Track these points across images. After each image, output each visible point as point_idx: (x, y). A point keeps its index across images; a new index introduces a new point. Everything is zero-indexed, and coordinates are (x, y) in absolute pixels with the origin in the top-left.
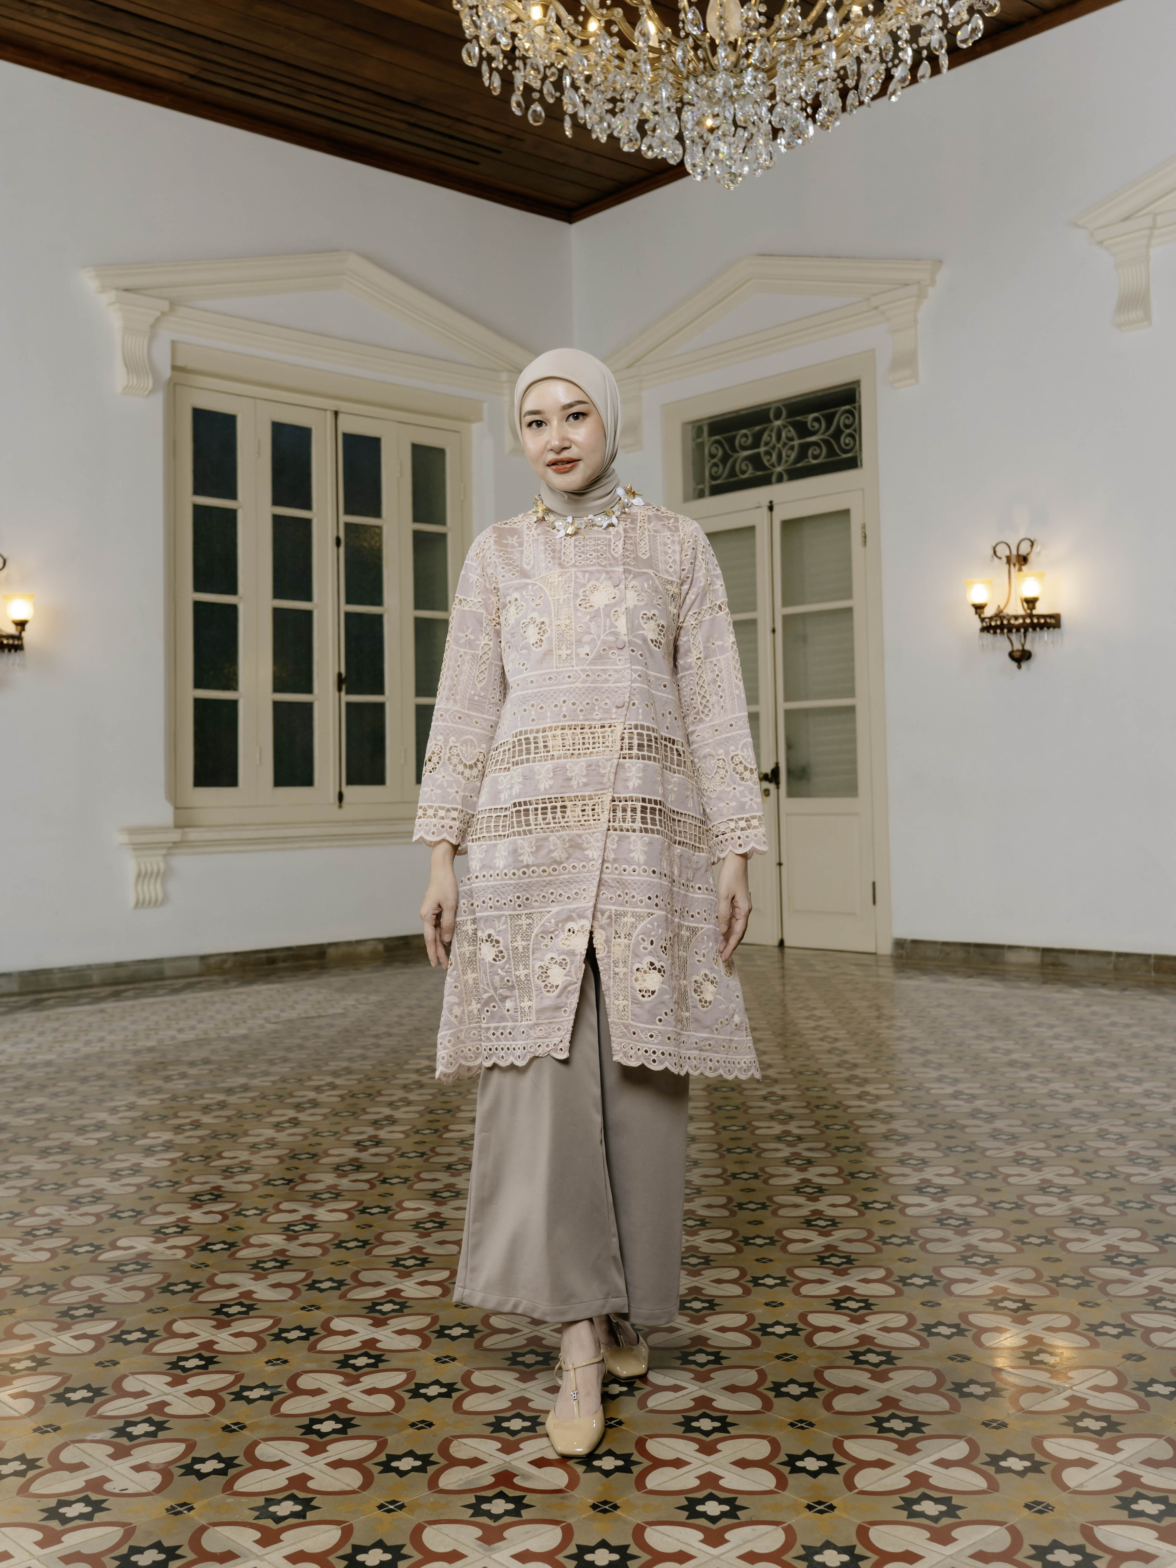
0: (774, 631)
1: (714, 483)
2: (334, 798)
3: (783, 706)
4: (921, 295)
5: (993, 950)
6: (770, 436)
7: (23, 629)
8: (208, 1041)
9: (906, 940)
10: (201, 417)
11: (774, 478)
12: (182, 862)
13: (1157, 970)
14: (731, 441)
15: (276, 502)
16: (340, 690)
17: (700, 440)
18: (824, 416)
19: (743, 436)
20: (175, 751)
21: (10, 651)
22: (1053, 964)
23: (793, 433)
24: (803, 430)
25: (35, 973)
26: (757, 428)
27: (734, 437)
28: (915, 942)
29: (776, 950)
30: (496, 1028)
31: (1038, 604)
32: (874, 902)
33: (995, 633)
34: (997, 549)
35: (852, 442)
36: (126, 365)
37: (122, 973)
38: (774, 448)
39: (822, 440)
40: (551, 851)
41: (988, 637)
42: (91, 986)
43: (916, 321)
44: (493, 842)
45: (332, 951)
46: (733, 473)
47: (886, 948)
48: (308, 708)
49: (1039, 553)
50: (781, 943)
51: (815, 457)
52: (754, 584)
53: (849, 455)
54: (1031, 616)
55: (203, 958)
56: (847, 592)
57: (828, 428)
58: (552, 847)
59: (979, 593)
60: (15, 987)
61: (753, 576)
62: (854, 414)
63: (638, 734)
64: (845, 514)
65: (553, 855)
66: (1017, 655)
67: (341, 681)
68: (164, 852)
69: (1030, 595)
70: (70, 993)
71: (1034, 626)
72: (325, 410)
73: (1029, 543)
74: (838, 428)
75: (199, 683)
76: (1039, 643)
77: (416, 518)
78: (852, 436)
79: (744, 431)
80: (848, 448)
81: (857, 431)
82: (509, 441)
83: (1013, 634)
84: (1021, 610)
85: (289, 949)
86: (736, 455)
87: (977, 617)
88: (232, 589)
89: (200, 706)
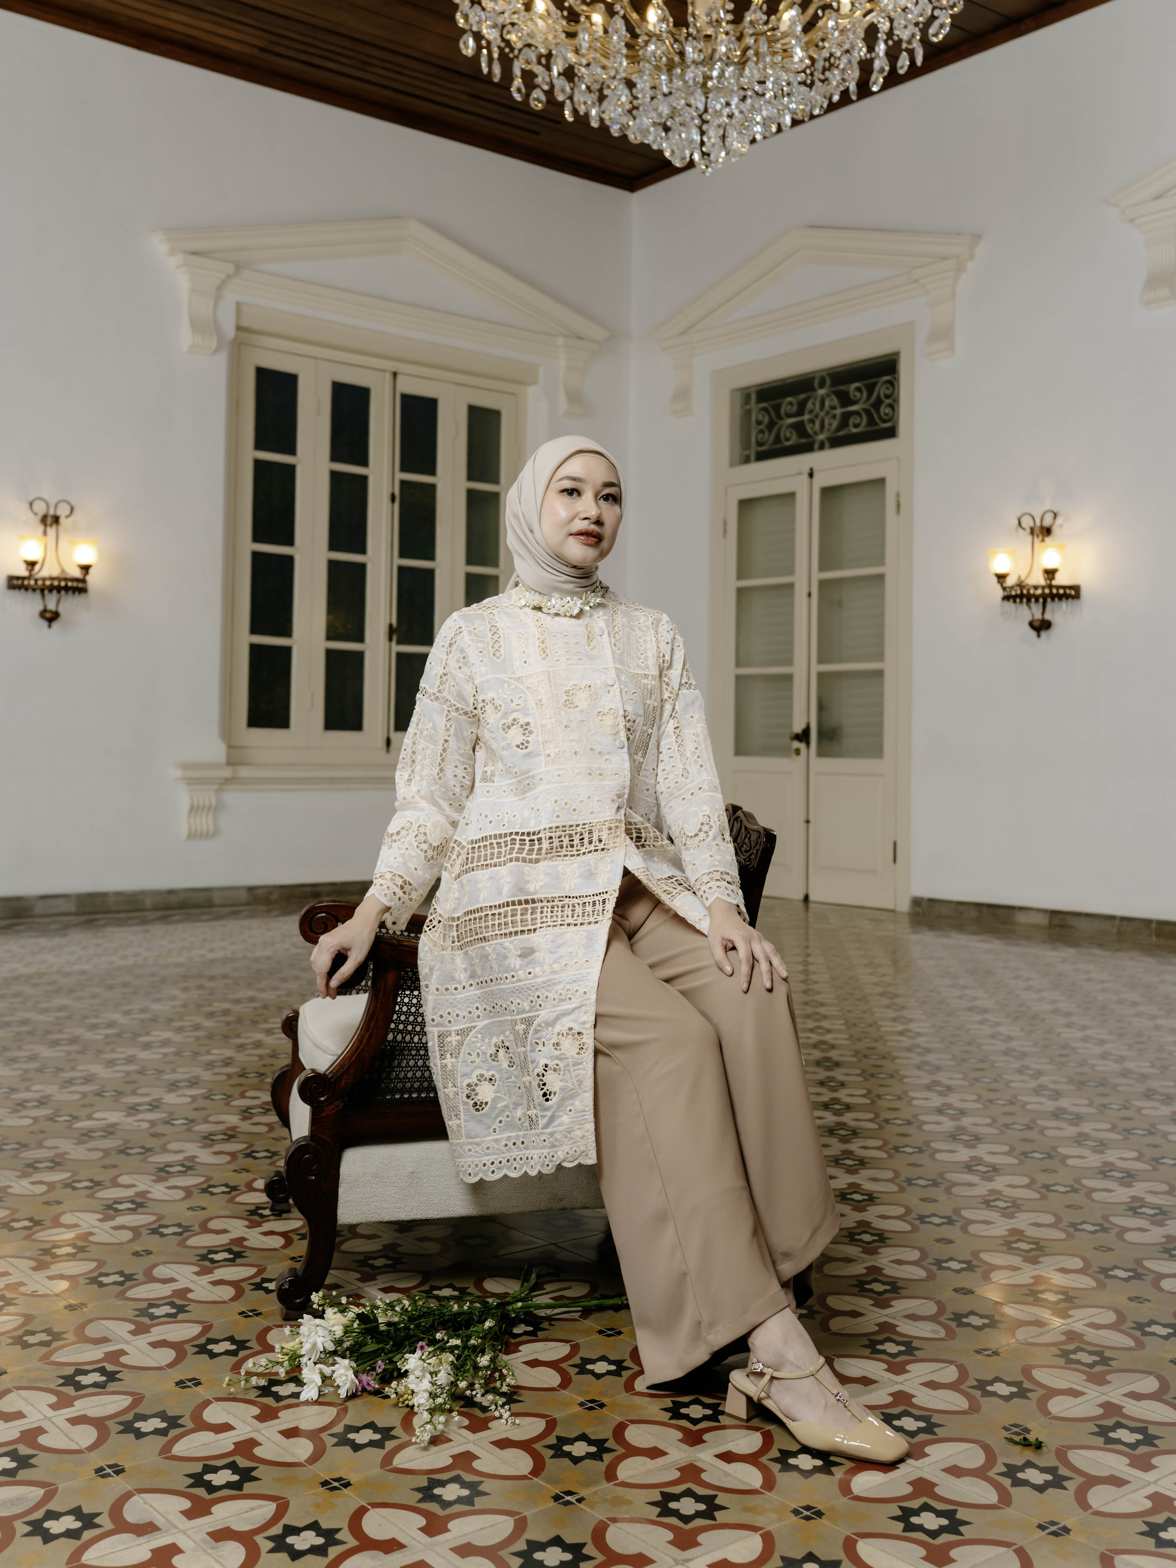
0: (809, 595)
1: (760, 449)
2: (381, 743)
3: (816, 668)
4: (960, 269)
5: (1004, 911)
6: (814, 404)
7: (87, 573)
8: (233, 960)
9: (923, 899)
10: (264, 376)
11: (816, 446)
12: (234, 798)
13: (1158, 935)
14: (777, 408)
15: (334, 458)
16: (390, 639)
17: (747, 407)
18: (865, 385)
19: (788, 403)
20: (230, 693)
21: (74, 593)
22: (1061, 926)
23: (835, 401)
24: (845, 399)
25: (92, 896)
26: (802, 396)
27: (780, 405)
28: (931, 901)
29: (802, 904)
31: (1057, 575)
32: (895, 861)
33: (1021, 602)
34: (1022, 520)
35: (891, 413)
36: (192, 325)
37: (174, 899)
38: (817, 416)
39: (863, 409)
41: (1010, 605)
42: (144, 910)
43: (954, 295)
46: (777, 440)
47: (904, 906)
48: (358, 657)
49: (1061, 526)
50: (806, 898)
51: (856, 426)
52: (792, 550)
53: (888, 425)
54: (1050, 587)
55: (251, 889)
56: (880, 560)
57: (869, 397)
59: (1001, 563)
60: (73, 908)
61: (792, 540)
62: (893, 384)
64: (880, 482)
66: (1037, 624)
67: (391, 631)
68: (216, 787)
69: (1050, 566)
70: (122, 915)
71: (1053, 597)
72: (384, 371)
73: (1051, 515)
74: (879, 397)
75: (255, 629)
76: (1057, 613)
77: (471, 477)
78: (891, 406)
79: (790, 399)
80: (885, 417)
81: (897, 400)
82: (563, 404)
83: (1033, 604)
84: (1041, 580)
85: (333, 884)
86: (781, 422)
87: (999, 586)
88: (290, 541)
89: (256, 651)
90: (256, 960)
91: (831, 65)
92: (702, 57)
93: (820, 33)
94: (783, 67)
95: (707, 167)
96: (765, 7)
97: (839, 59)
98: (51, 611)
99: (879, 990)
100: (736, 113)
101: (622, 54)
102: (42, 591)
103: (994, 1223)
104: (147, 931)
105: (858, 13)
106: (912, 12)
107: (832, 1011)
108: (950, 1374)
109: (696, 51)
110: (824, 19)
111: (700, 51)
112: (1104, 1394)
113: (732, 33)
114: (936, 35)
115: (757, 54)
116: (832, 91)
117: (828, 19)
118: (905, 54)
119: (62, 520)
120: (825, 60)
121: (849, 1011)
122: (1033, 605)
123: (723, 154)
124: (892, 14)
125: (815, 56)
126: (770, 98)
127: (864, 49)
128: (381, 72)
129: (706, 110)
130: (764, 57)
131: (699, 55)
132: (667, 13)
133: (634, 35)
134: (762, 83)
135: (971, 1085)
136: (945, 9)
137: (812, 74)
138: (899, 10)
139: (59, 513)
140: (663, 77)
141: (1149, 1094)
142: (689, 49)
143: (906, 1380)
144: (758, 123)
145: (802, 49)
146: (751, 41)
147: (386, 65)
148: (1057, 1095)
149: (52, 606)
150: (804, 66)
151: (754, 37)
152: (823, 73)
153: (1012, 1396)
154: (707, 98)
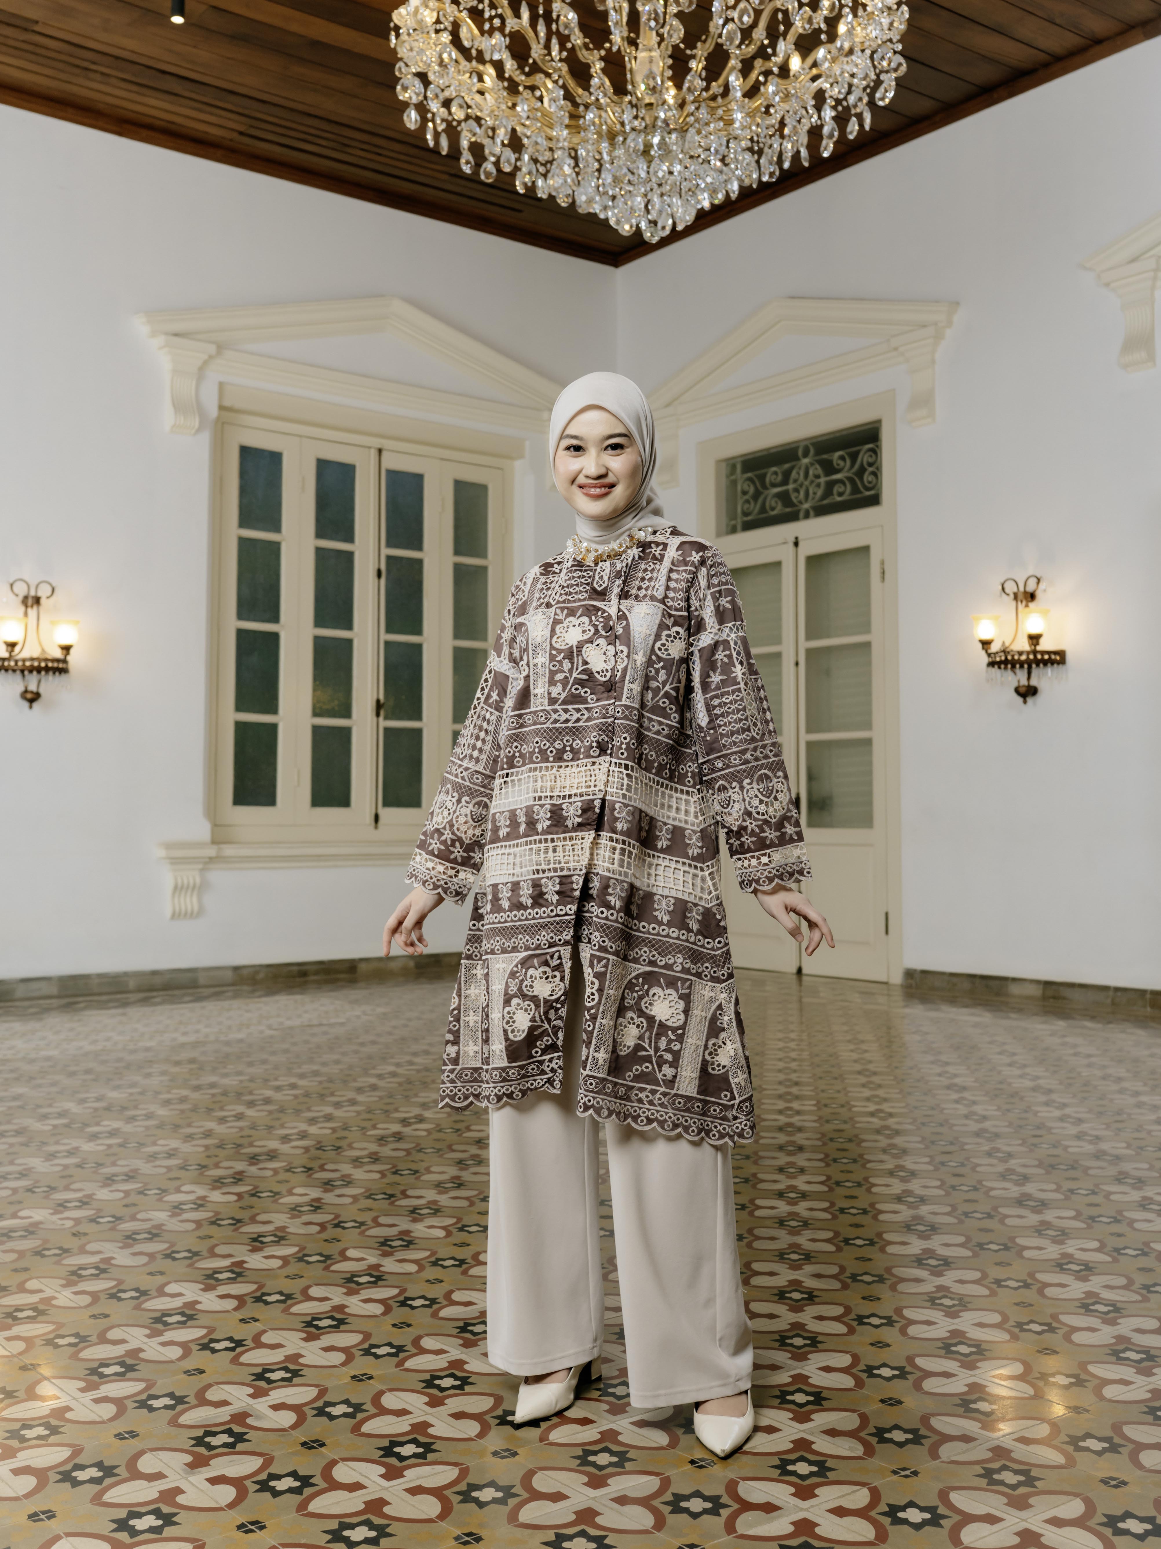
0: (797, 664)
1: (746, 519)
2: (369, 819)
3: (805, 737)
4: (938, 337)
5: (997, 982)
6: (798, 473)
7: (68, 653)
8: (204, 1044)
9: (915, 970)
10: (248, 454)
11: (801, 515)
12: (218, 876)
13: (1153, 1006)
14: (762, 478)
15: (319, 535)
16: (378, 715)
17: (733, 477)
18: (849, 454)
19: (773, 473)
20: (216, 771)
21: (55, 673)
22: (1054, 998)
23: (819, 471)
24: (829, 468)
25: (76, 978)
26: (787, 466)
27: (765, 475)
28: (924, 972)
29: (795, 977)
31: (1042, 641)
32: (887, 932)
33: (1006, 668)
34: (1006, 586)
35: (874, 481)
36: (174, 405)
37: (158, 980)
38: (801, 485)
39: (847, 478)
41: (995, 670)
42: (126, 992)
43: (933, 362)
45: (363, 967)
46: (763, 510)
47: (897, 978)
48: (346, 733)
49: (1045, 590)
50: (799, 971)
51: (840, 494)
52: (779, 619)
53: (872, 492)
54: (1035, 652)
55: (236, 969)
56: (866, 627)
57: (852, 466)
59: (985, 629)
60: (54, 991)
61: (779, 610)
62: (875, 452)
64: (865, 550)
66: (1022, 690)
67: (379, 706)
68: (200, 866)
69: (1034, 631)
70: (104, 998)
71: (1038, 663)
72: (370, 448)
73: (1034, 580)
74: (862, 465)
75: (240, 706)
76: (1043, 678)
77: (457, 552)
78: (874, 474)
79: (774, 469)
80: (870, 485)
81: (879, 469)
84: (1026, 646)
85: (321, 963)
86: (766, 492)
87: (984, 652)
88: (275, 618)
89: (241, 728)
90: (228, 1043)
92: (644, 125)
93: (764, 99)
95: (653, 234)
96: (704, 74)
98: (32, 692)
99: (858, 1067)
100: (680, 180)
101: (564, 124)
102: (22, 671)
103: (935, 1323)
104: (124, 1014)
105: (803, 79)
106: (858, 77)
107: (807, 1091)
108: (860, 1498)
109: (639, 120)
110: (767, 85)
111: (642, 119)
112: (1023, 1520)
113: (674, 100)
114: (882, 99)
115: (698, 121)
117: (771, 85)
118: (854, 119)
119: (43, 601)
121: (823, 1091)
122: (1018, 670)
123: (670, 222)
124: (839, 79)
127: (814, 115)
128: (359, 154)
130: (706, 124)
133: (576, 105)
135: (937, 1169)
136: (889, 72)
138: (846, 75)
139: (39, 594)
140: (604, 145)
141: (1121, 1178)
143: (812, 1506)
146: (692, 108)
148: (1025, 1179)
149: (33, 687)
151: (696, 104)
153: (925, 1523)
154: (649, 165)
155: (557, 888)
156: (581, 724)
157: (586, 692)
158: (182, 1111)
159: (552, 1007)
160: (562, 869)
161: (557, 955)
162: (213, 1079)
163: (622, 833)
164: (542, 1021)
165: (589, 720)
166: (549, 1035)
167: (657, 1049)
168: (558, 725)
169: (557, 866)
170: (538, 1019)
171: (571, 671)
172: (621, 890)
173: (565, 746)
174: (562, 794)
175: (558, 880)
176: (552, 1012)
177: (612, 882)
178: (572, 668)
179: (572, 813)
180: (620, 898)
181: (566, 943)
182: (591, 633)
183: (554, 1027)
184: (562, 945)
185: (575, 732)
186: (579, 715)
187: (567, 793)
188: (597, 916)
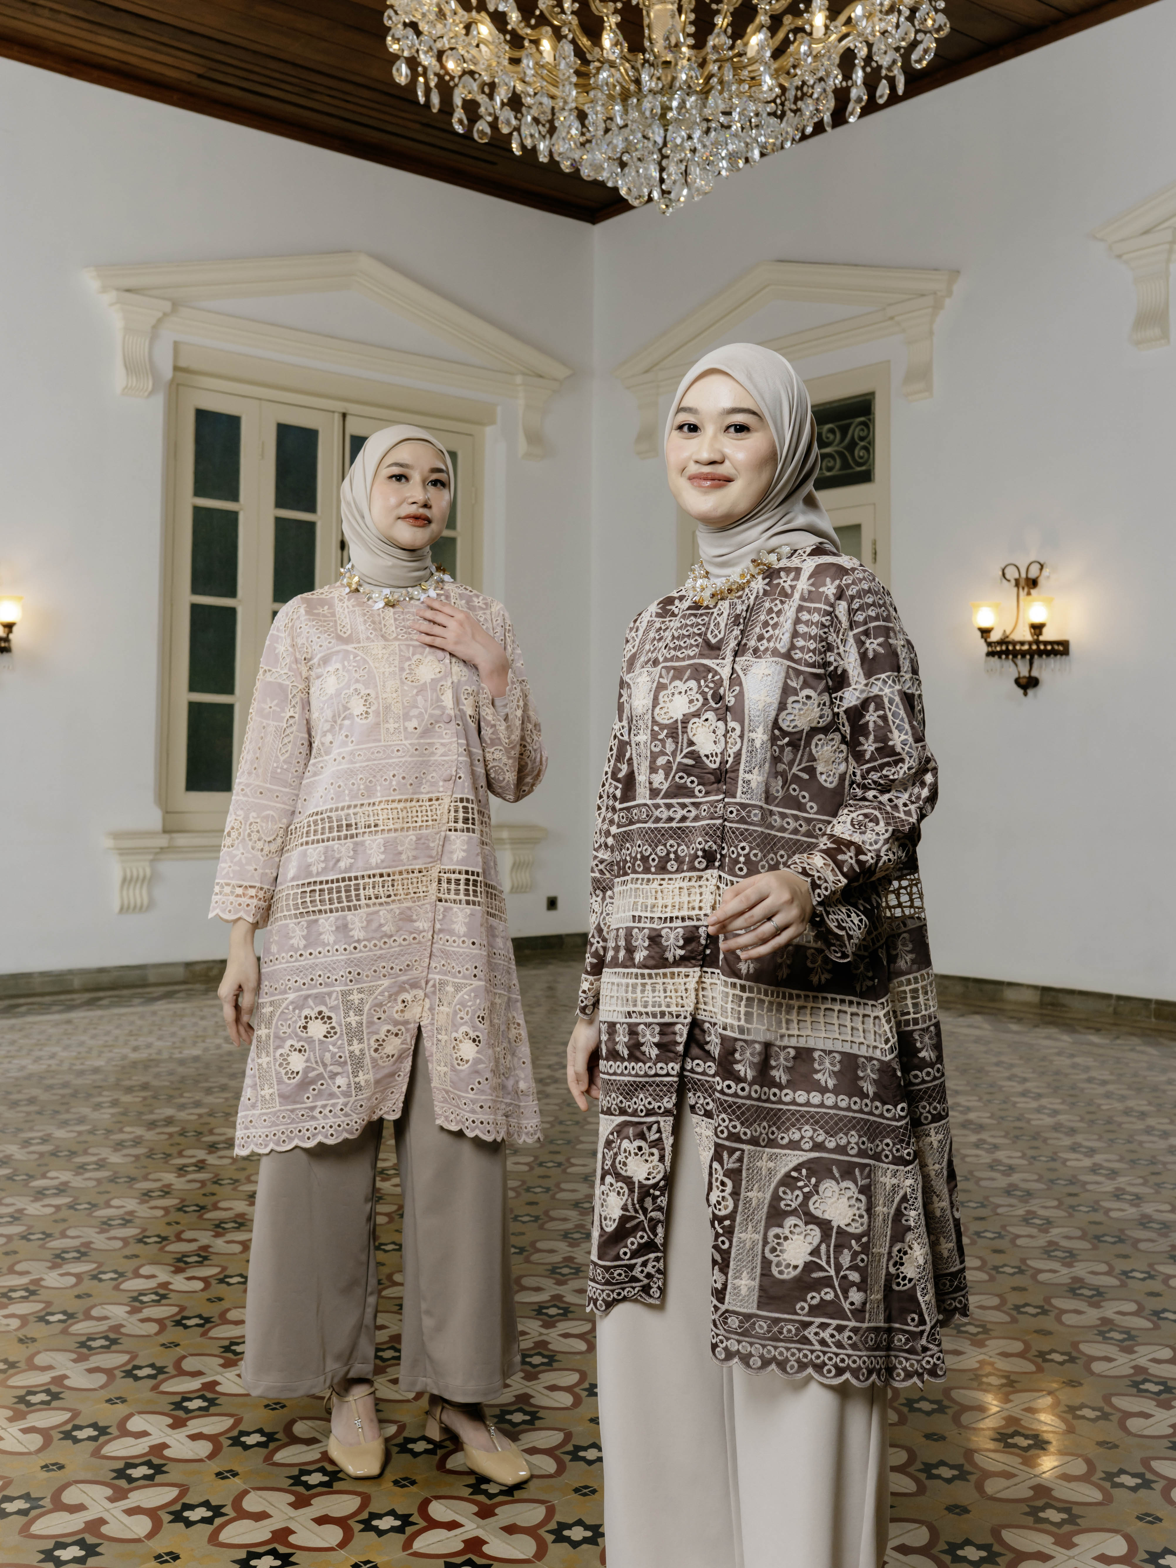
4: (937, 306)
5: (992, 987)
7: (10, 631)
8: (157, 1062)
10: (204, 418)
12: (169, 867)
13: (1157, 1016)
15: (280, 504)
18: (839, 427)
20: (168, 755)
22: (1052, 1004)
30: (324, 1106)
31: (1045, 630)
33: (1007, 657)
34: (1007, 571)
35: (866, 456)
36: (126, 366)
37: (105, 979)
39: (837, 452)
40: (381, 925)
41: (995, 660)
42: (69, 992)
43: (931, 333)
44: (312, 917)
49: (1048, 577)
51: (831, 469)
53: (863, 468)
54: (1038, 642)
55: (188, 965)
57: (842, 440)
58: (382, 921)
59: (985, 617)
62: (868, 425)
63: (464, 807)
64: (856, 528)
65: (384, 929)
66: (1023, 681)
68: (151, 857)
69: (1037, 620)
70: (47, 999)
71: (1040, 653)
72: (333, 412)
73: (1038, 566)
74: (853, 439)
75: (194, 686)
76: (1045, 669)
78: (866, 449)
80: (860, 461)
81: (872, 443)
82: (522, 445)
83: (1019, 660)
84: (1028, 637)
87: (983, 641)
88: (232, 592)
89: (195, 709)
91: (804, 95)
92: (660, 85)
93: (792, 59)
94: (751, 96)
95: (667, 206)
96: (729, 30)
97: (813, 87)
100: (699, 146)
101: (570, 83)
105: (834, 37)
106: (893, 36)
109: (654, 79)
110: (796, 44)
111: (659, 79)
113: (694, 58)
114: (917, 62)
115: (721, 82)
116: (805, 123)
117: (801, 44)
118: (884, 82)
120: (797, 88)
123: (685, 192)
124: (870, 38)
125: (786, 85)
126: (737, 130)
127: (840, 77)
128: (327, 99)
129: (665, 144)
130: (730, 86)
131: (657, 84)
132: (621, 38)
133: (586, 62)
134: (727, 113)
136: (930, 32)
137: (783, 104)
138: (878, 34)
140: (617, 108)
142: (645, 77)
144: (723, 158)
145: (771, 76)
146: (713, 68)
147: (333, 93)
150: (774, 95)
151: (718, 64)
152: (795, 103)
154: (666, 130)
155: (656, 1040)
156: (688, 824)
157: (692, 782)
158: (137, 1157)
159: (649, 1195)
160: (663, 1014)
161: (655, 1127)
162: (169, 1112)
163: (748, 977)
164: (636, 1211)
165: (696, 819)
166: (644, 1230)
167: (838, 1268)
168: (660, 825)
169: (657, 1009)
170: (630, 1207)
171: (674, 754)
172: (752, 1054)
173: (668, 853)
174: (663, 916)
175: (657, 1029)
176: (649, 1200)
177: (739, 1044)
178: (676, 749)
179: (673, 940)
180: (752, 1065)
181: (667, 1112)
182: (699, 704)
183: (651, 1219)
184: (662, 1115)
185: (680, 834)
186: (684, 812)
187: (668, 915)
188: (722, 1092)
